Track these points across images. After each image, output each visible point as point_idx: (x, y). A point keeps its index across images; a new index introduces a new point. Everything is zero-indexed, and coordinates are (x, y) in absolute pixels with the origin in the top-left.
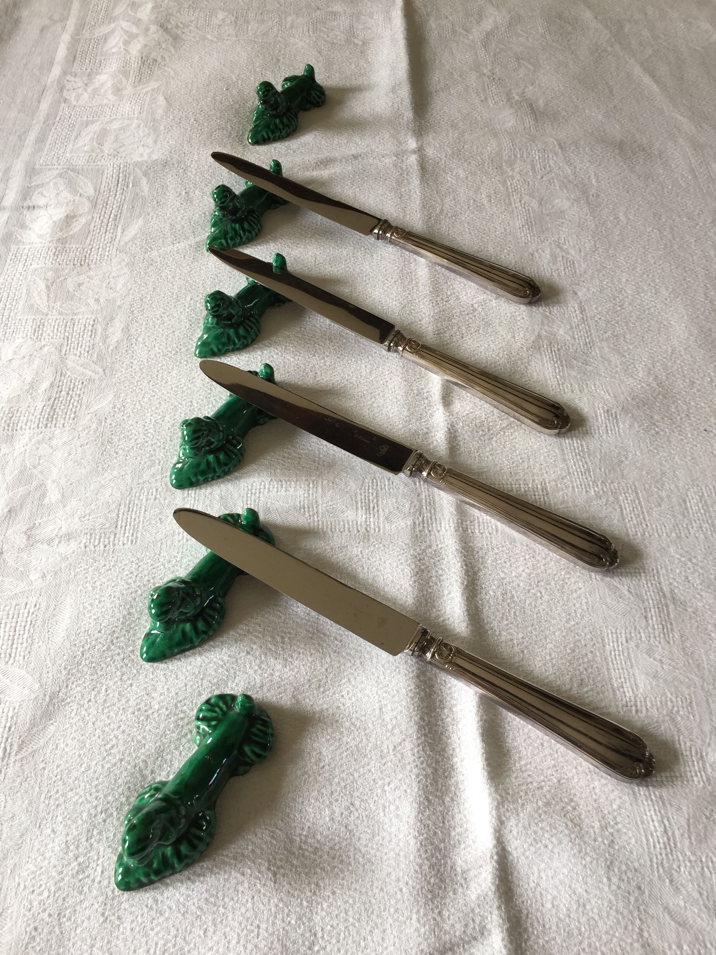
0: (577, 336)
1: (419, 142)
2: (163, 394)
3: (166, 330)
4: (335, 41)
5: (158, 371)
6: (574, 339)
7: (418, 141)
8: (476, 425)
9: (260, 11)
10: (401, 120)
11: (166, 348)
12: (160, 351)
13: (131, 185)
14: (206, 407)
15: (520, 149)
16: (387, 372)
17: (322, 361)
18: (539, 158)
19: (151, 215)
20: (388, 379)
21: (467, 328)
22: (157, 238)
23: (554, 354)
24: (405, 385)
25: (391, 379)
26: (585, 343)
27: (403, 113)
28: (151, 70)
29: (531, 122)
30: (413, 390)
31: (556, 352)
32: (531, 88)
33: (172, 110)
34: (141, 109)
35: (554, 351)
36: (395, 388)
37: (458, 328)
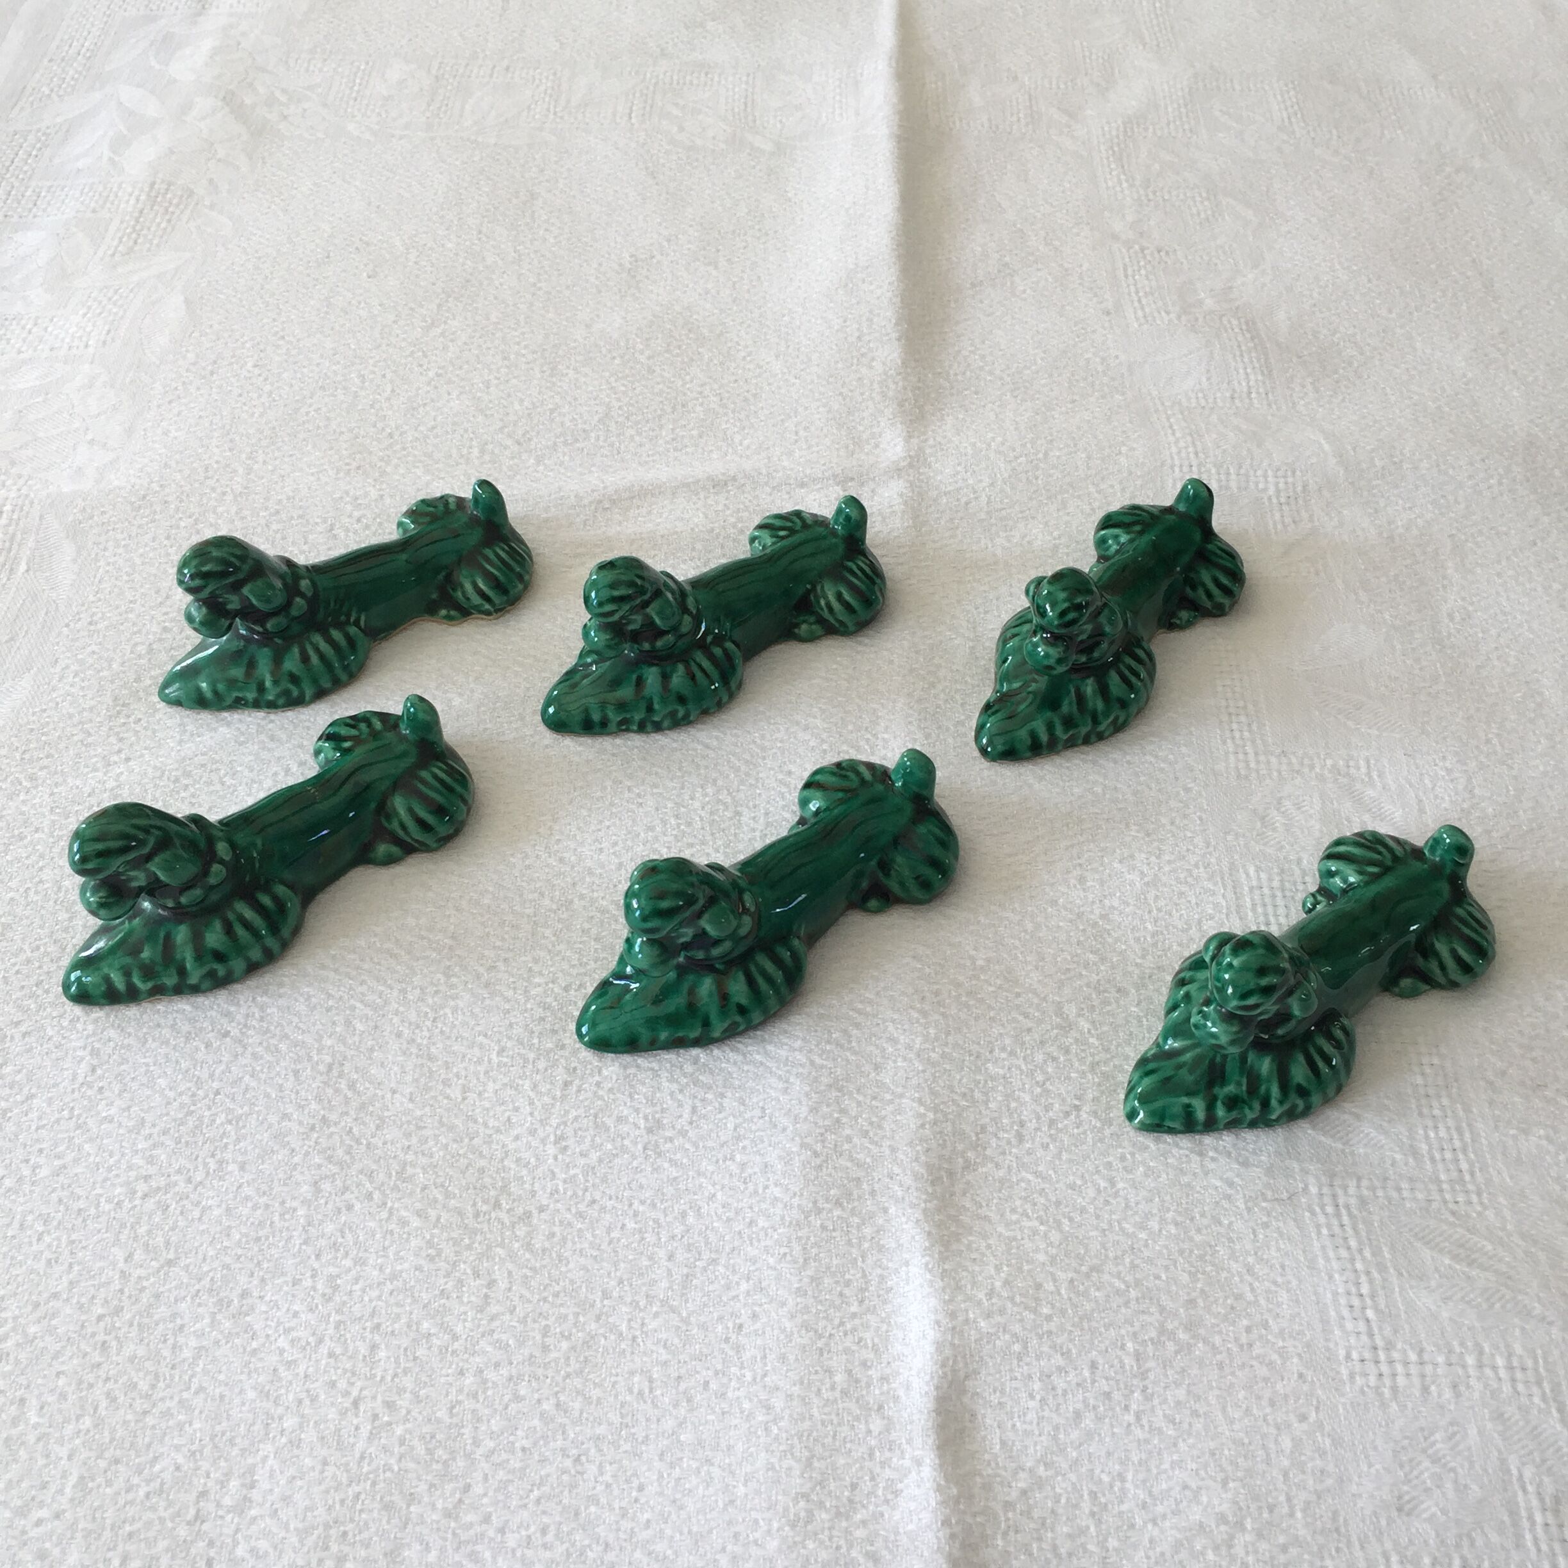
0: (1424, 1147)
1: (915, 441)
4: (699, 142)
6: (1414, 1152)
7: (909, 437)
8: (1055, 1548)
10: (864, 370)
13: (23, 567)
14: (69, 1429)
15: (1219, 466)
16: (743, 1287)
17: (521, 1231)
18: (1278, 491)
19: (62, 664)
20: (745, 1314)
21: (1036, 1100)
22: (62, 746)
23: (1346, 1219)
24: (803, 1348)
25: (755, 1316)
26: (1455, 1175)
27: (871, 350)
28: (169, 221)
29: (1252, 377)
30: (829, 1371)
31: (1356, 1212)
32: (1250, 276)
33: (196, 334)
34: (109, 332)
35: (1347, 1207)
36: (765, 1357)
37: (1008, 1097)
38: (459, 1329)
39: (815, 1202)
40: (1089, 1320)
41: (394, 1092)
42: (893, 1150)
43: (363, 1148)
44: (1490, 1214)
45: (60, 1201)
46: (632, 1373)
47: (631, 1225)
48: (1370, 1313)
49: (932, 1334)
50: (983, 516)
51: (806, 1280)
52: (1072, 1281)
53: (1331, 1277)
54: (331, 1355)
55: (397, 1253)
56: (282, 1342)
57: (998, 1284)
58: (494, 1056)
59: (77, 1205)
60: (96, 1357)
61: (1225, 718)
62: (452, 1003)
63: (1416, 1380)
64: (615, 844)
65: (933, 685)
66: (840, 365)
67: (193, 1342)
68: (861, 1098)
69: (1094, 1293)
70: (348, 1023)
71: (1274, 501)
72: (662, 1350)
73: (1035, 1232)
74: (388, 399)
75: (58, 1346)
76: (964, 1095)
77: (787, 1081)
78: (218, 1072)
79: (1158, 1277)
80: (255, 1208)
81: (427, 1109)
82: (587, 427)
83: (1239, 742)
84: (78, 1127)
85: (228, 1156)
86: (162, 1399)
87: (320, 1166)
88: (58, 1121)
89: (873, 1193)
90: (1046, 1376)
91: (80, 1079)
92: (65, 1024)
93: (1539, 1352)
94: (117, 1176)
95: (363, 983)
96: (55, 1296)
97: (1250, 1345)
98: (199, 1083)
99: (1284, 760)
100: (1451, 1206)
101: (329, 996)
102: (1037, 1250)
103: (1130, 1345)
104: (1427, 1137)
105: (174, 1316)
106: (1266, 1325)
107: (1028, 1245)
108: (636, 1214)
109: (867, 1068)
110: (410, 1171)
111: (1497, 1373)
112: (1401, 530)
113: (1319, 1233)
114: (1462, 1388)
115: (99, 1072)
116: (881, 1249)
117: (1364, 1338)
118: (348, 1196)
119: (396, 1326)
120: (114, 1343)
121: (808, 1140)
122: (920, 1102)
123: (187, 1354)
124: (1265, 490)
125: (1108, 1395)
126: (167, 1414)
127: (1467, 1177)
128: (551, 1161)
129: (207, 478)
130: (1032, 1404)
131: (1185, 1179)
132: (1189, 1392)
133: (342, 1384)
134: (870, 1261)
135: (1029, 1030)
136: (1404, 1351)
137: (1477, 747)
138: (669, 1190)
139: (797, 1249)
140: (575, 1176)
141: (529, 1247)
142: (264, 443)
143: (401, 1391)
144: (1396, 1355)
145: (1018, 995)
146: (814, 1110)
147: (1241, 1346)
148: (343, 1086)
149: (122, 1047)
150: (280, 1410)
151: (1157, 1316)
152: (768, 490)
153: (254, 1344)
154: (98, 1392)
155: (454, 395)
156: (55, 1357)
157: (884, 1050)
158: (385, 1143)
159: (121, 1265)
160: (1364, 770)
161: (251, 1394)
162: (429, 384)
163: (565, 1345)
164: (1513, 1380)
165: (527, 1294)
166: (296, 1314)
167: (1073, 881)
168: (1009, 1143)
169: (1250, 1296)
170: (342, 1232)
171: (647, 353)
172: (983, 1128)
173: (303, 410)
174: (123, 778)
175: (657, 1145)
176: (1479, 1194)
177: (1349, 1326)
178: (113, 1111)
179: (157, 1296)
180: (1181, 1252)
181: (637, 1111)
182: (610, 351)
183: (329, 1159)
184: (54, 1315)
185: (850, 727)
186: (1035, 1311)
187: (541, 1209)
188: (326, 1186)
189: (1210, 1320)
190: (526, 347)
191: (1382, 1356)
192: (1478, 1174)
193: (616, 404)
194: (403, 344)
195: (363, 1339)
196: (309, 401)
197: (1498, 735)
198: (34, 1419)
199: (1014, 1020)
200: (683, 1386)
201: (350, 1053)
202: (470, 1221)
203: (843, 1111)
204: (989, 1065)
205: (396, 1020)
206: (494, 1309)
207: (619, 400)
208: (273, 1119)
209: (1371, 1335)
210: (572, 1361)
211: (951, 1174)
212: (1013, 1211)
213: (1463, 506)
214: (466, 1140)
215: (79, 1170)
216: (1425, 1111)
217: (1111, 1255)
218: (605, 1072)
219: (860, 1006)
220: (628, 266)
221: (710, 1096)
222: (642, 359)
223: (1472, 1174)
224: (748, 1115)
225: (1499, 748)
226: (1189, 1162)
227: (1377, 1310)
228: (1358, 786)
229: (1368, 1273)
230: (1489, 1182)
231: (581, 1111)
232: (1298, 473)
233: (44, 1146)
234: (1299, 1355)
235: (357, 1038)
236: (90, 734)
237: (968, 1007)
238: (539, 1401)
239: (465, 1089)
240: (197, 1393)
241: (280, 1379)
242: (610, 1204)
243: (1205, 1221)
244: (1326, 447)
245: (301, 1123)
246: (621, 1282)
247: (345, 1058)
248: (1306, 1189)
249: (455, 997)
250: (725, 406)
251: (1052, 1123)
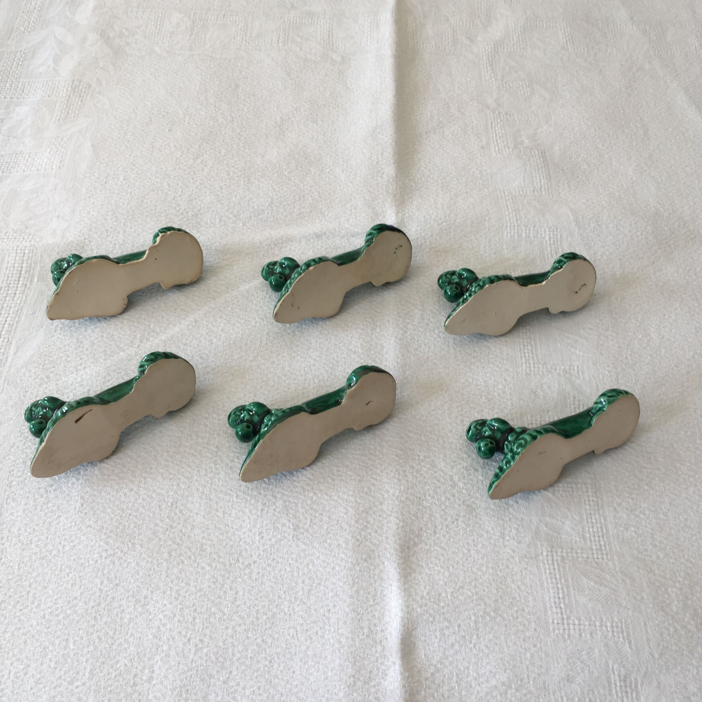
0: (588, 535)
1: (400, 215)
2: (31, 626)
3: (50, 514)
4: (309, 56)
5: (30, 586)
6: (584, 538)
8: (443, 695)
9: (223, 12)
10: (379, 179)
11: (46, 545)
12: (38, 550)
13: (36, 280)
14: (86, 650)
15: (526, 227)
16: (331, 594)
17: (247, 571)
18: (550, 238)
20: (331, 605)
21: (441, 517)
22: (58, 362)
23: (556, 566)
24: (352, 619)
25: (335, 606)
26: (598, 547)
27: (382, 169)
28: (82, 101)
29: (542, 181)
30: (362, 628)
31: (560, 563)
32: (545, 127)
33: (98, 163)
34: (61, 162)
35: (557, 561)
36: (338, 622)
37: (431, 515)
38: (226, 611)
39: (357, 560)
40: (458, 608)
41: (197, 514)
42: (387, 538)
43: (187, 538)
44: (610, 564)
45: (74, 560)
46: (290, 628)
47: (288, 569)
48: (562, 605)
49: (400, 614)
50: (428, 250)
51: (354, 592)
52: (452, 592)
53: (549, 590)
54: (179, 621)
55: (201, 580)
56: (160, 616)
57: (425, 594)
58: (235, 500)
59: (80, 562)
60: (93, 622)
61: (522, 347)
62: (217, 476)
63: (577, 631)
65: (405, 332)
66: (369, 177)
67: (128, 616)
68: (375, 517)
69: (460, 597)
70: (178, 485)
71: (548, 242)
72: (300, 619)
73: (439, 572)
74: (180, 196)
75: (78, 618)
76: (414, 515)
77: (347, 509)
78: (130, 506)
79: (484, 591)
80: (148, 562)
81: (210, 521)
82: (263, 208)
83: (527, 358)
84: (79, 529)
85: (136, 541)
86: (118, 639)
87: (171, 545)
88: (71, 527)
89: (379, 556)
90: (442, 630)
91: (78, 509)
92: (70, 485)
93: (623, 620)
94: (95, 550)
95: (183, 468)
96: (76, 598)
97: (517, 618)
98: (123, 510)
99: (545, 366)
100: (596, 560)
101: (170, 474)
102: (440, 580)
103: (473, 618)
104: (589, 531)
105: (120, 606)
106: (523, 610)
107: (437, 577)
108: (290, 565)
109: (377, 503)
110: (204, 547)
111: (607, 629)
112: (599, 257)
113: (545, 572)
114: (594, 634)
115: (84, 506)
116: (382, 579)
117: (560, 615)
118: (182, 557)
119: (203, 610)
120: (99, 617)
121: (355, 534)
122: (397, 518)
123: (126, 621)
124: (545, 238)
125: (464, 637)
126: (120, 644)
127: (603, 548)
128: (257, 542)
129: (108, 236)
130: (436, 640)
131: (497, 549)
132: (494, 636)
133: (184, 633)
134: (377, 584)
135: (440, 487)
136: (574, 620)
137: (622, 361)
138: (302, 554)
139: (350, 579)
140: (267, 548)
141: (250, 578)
142: (130, 217)
143: (205, 635)
144: (571, 622)
145: (436, 472)
146: (357, 522)
147: (514, 618)
148: (178, 512)
149: (93, 495)
150: (161, 643)
151: (483, 606)
152: (339, 238)
153: (150, 617)
154: (95, 636)
155: (208, 193)
156: (78, 622)
157: (384, 496)
158: (195, 535)
159: (99, 586)
160: (576, 371)
161: (150, 637)
162: (197, 188)
163: (265, 617)
164: (613, 631)
165: (251, 597)
166: (165, 605)
167: (458, 422)
168: (431, 534)
169: (518, 598)
170: (180, 572)
171: (288, 170)
172: (421, 529)
173: (145, 201)
174: (84, 377)
175: (297, 536)
176: (607, 555)
177: (554, 610)
178: (91, 522)
179: (113, 598)
180: (494, 580)
181: (289, 521)
182: (272, 170)
183: (174, 542)
184: (76, 606)
185: (372, 352)
186: (438, 605)
187: (255, 562)
188: (174, 554)
189: (503, 608)
190: (237, 168)
191: (565, 622)
192: (607, 547)
193: (275, 197)
194: (185, 168)
195: (190, 615)
196: (147, 197)
197: (631, 355)
198: (72, 646)
199: (434, 483)
200: (308, 633)
201: (179, 498)
202: (228, 567)
203: (368, 522)
204: (424, 502)
205: (196, 484)
206: (238, 603)
207: (276, 195)
208: (152, 526)
209: (562, 614)
210: (268, 623)
211: (408, 548)
212: (432, 563)
213: (626, 245)
214: (225, 534)
215: (80, 547)
216: (589, 520)
217: (467, 581)
218: (277, 504)
219: (375, 476)
220: (279, 123)
221: (317, 515)
222: (286, 173)
223: (605, 546)
224: (332, 523)
225: (630, 361)
226: (499, 542)
227: (564, 603)
228: (573, 378)
229: (562, 589)
230: (611, 550)
231: (268, 521)
232: (559, 230)
233: (66, 537)
234: (535, 622)
235: (182, 492)
236: (69, 357)
237: (416, 477)
238: (256, 639)
239: (224, 513)
240: (131, 636)
241: (160, 631)
242: (280, 560)
243: (503, 567)
244: (571, 217)
245: (162, 528)
246: (285, 592)
247: (178, 500)
248: (542, 553)
249: (219, 474)
250: (321, 197)
251: (447, 526)
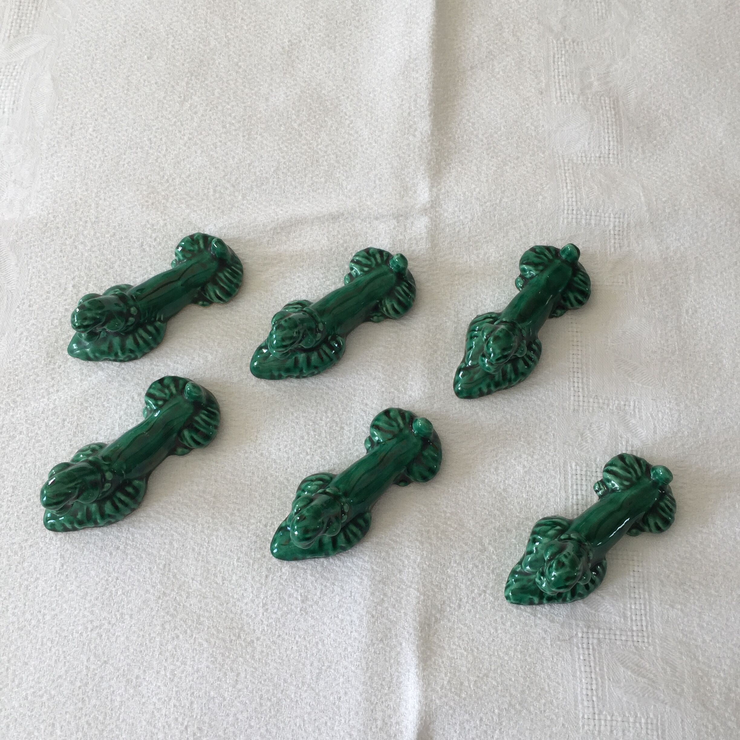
0: (629, 613)
1: (435, 190)
2: (13, 708)
3: (26, 576)
5: (9, 661)
6: (625, 617)
7: (432, 187)
10: (411, 138)
11: (24, 613)
12: (15, 619)
15: (587, 210)
16: (341, 680)
17: (249, 650)
18: (615, 226)
19: (19, 332)
20: (342, 692)
21: (467, 587)
22: (26, 382)
23: (591, 650)
24: (365, 709)
25: (346, 693)
26: (639, 628)
27: (415, 123)
28: (36, 8)
29: (612, 143)
30: (376, 720)
31: (596, 647)
32: (620, 63)
33: (60, 107)
34: (14, 102)
35: (592, 644)
36: (349, 713)
37: (456, 586)
38: (226, 695)
39: (372, 640)
40: (481, 700)
41: (193, 579)
42: (406, 614)
43: (181, 607)
44: (651, 648)
45: (57, 632)
46: (296, 717)
47: (295, 648)
48: (595, 699)
49: (417, 706)
50: (466, 240)
51: (367, 678)
52: (475, 681)
53: (581, 681)
54: (175, 706)
55: (198, 660)
56: (154, 700)
57: (445, 683)
58: (235, 562)
59: (63, 634)
60: (80, 705)
61: (571, 375)
62: (215, 533)
63: (609, 728)
64: (286, 446)
65: (435, 352)
66: (398, 135)
67: (118, 699)
68: (393, 588)
69: (484, 687)
70: (171, 543)
71: (612, 232)
72: (308, 707)
73: (462, 655)
74: (165, 156)
75: (64, 700)
76: (437, 585)
77: (362, 579)
78: (116, 568)
79: (510, 680)
80: (139, 636)
81: (208, 589)
82: (268, 176)
83: (576, 389)
84: (59, 595)
85: (125, 611)
86: (109, 724)
87: (163, 617)
88: (50, 592)
89: (396, 635)
90: (462, 723)
91: (57, 571)
92: (47, 541)
93: (659, 716)
94: (79, 620)
95: (176, 522)
96: (60, 677)
97: (545, 711)
98: (109, 573)
99: (596, 401)
100: (636, 644)
101: (162, 528)
102: (462, 666)
103: (496, 711)
104: (631, 608)
105: (110, 686)
106: (552, 703)
107: (459, 662)
108: (297, 643)
109: (396, 572)
110: (202, 619)
111: (641, 725)
112: (671, 254)
113: (579, 658)
114: (626, 732)
115: (65, 567)
116: (398, 663)
117: (591, 709)
118: (176, 632)
119: (200, 693)
120: (87, 699)
121: (370, 609)
122: (418, 590)
123: (117, 704)
124: (608, 225)
125: (486, 732)
126: (112, 731)
127: (644, 629)
128: (261, 615)
129: (77, 210)
130: (455, 735)
131: (527, 629)
132: (518, 731)
133: (180, 720)
134: (393, 669)
135: (467, 552)
136: (606, 716)
137: (686, 395)
138: (311, 631)
139: (364, 662)
140: (272, 623)
141: (253, 657)
142: (104, 185)
143: (204, 722)
144: (602, 717)
145: (463, 533)
146: (373, 594)
147: (541, 712)
148: (171, 576)
149: (74, 554)
150: (156, 731)
151: (509, 698)
152: (359, 221)
153: (143, 700)
154: (83, 720)
155: (199, 152)
156: (64, 705)
157: (403, 562)
158: (191, 605)
159: (85, 663)
160: (632, 407)
161: (144, 723)
162: (185, 145)
163: (269, 704)
164: (647, 729)
165: (253, 680)
166: (159, 687)
167: (492, 470)
168: (455, 609)
169: (547, 688)
170: (175, 648)
171: (298, 122)
172: (444, 602)
173: (121, 163)
174: (57, 402)
175: (306, 609)
176: (648, 638)
177: (586, 703)
178: (73, 587)
179: (102, 678)
180: (522, 667)
181: (297, 591)
182: (278, 121)
183: (168, 613)
184: (61, 686)
185: (396, 378)
186: (459, 696)
187: (258, 639)
188: (167, 626)
189: (529, 699)
190: (235, 118)
191: (597, 717)
192: (649, 627)
193: (282, 160)
194: (170, 116)
195: (187, 699)
196: (124, 157)
197: (697, 388)
198: (59, 733)
199: (461, 546)
200: (316, 724)
201: (173, 559)
202: (228, 645)
203: (385, 595)
204: (449, 570)
205: (192, 542)
206: (239, 686)
207: (284, 157)
208: (142, 593)
209: (593, 708)
210: (272, 711)
211: (429, 625)
212: (454, 644)
213: (705, 238)
214: (225, 604)
215: (62, 617)
216: (632, 595)
217: (493, 668)
218: (283, 570)
219: (394, 538)
220: (287, 48)
221: (328, 584)
222: (295, 126)
223: (647, 627)
224: (344, 595)
225: (696, 396)
226: (530, 620)
227: (597, 696)
228: (628, 417)
229: (596, 679)
230: (653, 630)
231: (273, 591)
232: (626, 216)
233: (47, 604)
234: (564, 716)
235: (175, 551)
236: (38, 376)
237: (441, 539)
238: (259, 728)
239: (224, 579)
240: (123, 721)
241: (155, 716)
242: (286, 637)
243: (533, 651)
244: (643, 199)
245: (154, 595)
246: (291, 675)
247: (171, 562)
248: (577, 634)
249: (217, 530)
250: (338, 162)
251: (473, 599)
